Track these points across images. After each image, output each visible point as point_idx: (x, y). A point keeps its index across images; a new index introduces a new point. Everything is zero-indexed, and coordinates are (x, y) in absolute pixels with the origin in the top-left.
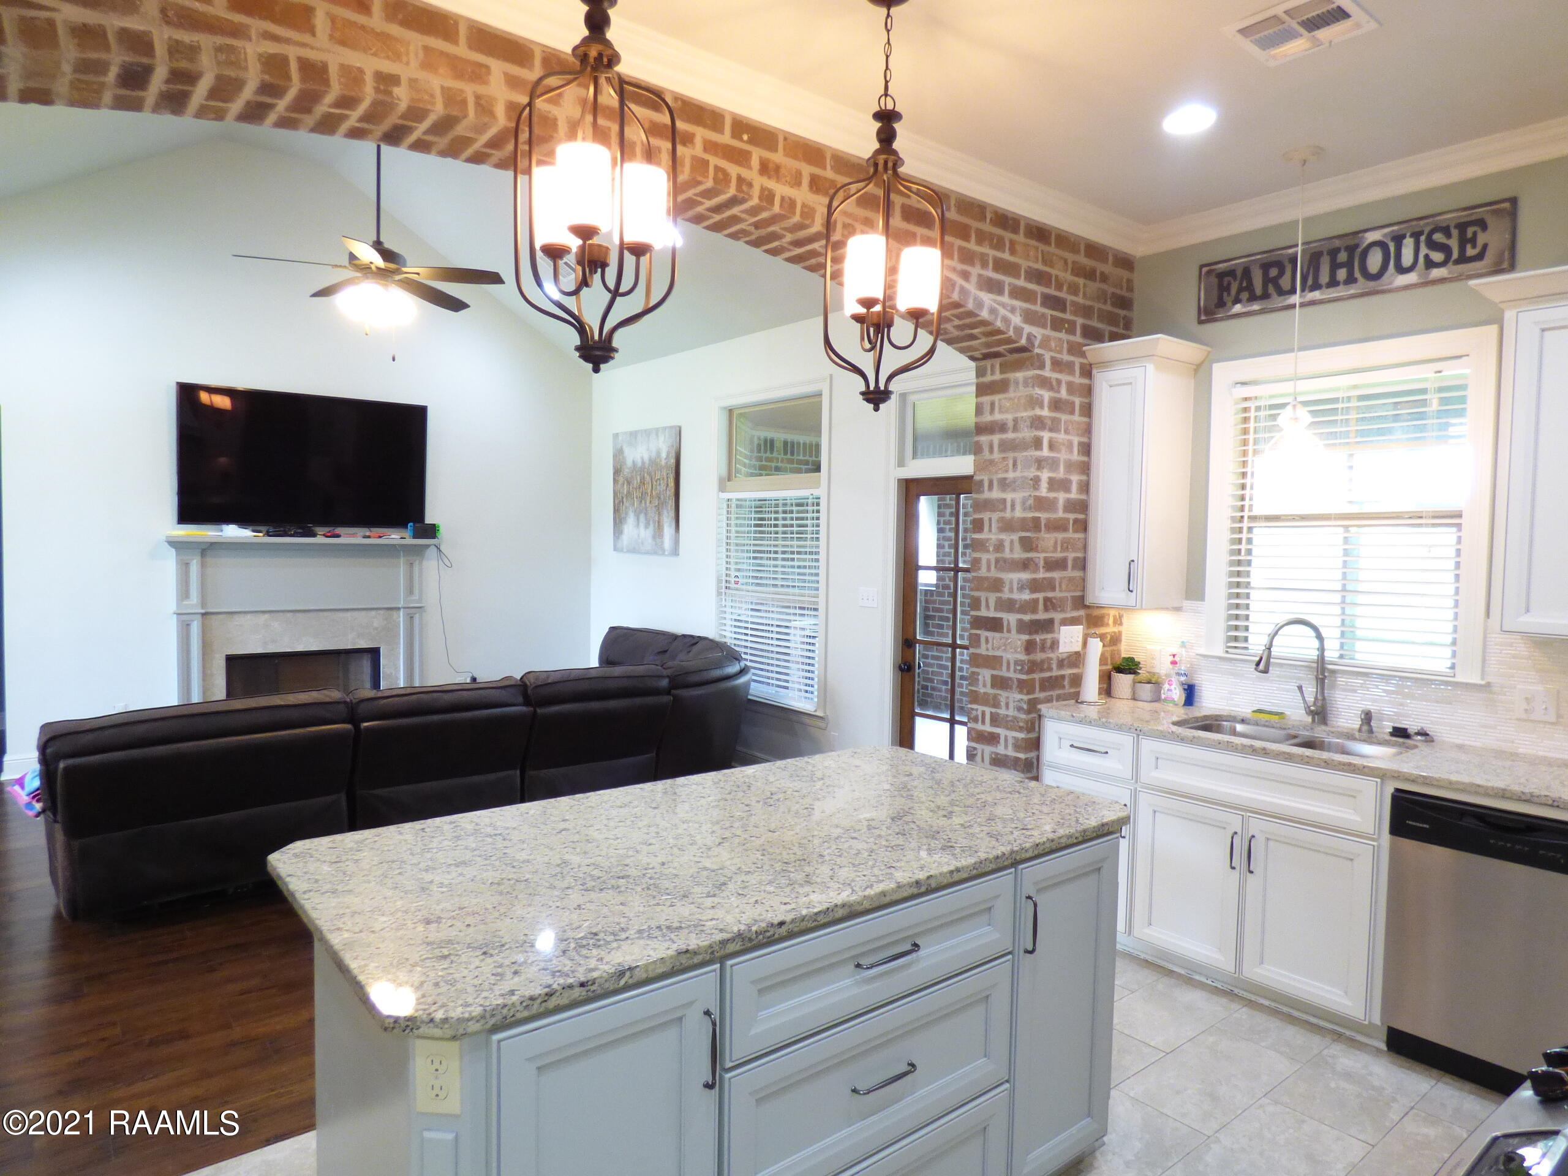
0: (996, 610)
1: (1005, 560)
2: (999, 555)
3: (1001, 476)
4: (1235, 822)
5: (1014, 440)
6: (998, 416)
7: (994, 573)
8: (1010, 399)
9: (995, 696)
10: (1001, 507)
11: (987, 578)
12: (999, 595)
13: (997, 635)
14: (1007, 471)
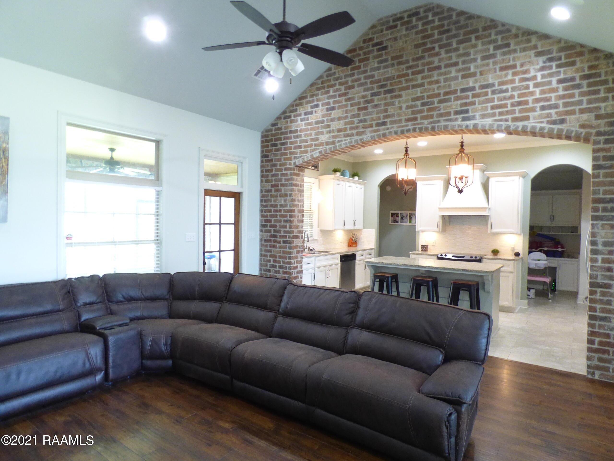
0: (297, 233)
1: (299, 220)
2: (298, 219)
3: (298, 198)
4: (326, 269)
5: (301, 189)
6: (297, 183)
7: (297, 224)
8: (300, 179)
9: (297, 256)
10: (298, 206)
11: (295, 225)
12: (297, 229)
13: (297, 240)
14: (299, 197)
